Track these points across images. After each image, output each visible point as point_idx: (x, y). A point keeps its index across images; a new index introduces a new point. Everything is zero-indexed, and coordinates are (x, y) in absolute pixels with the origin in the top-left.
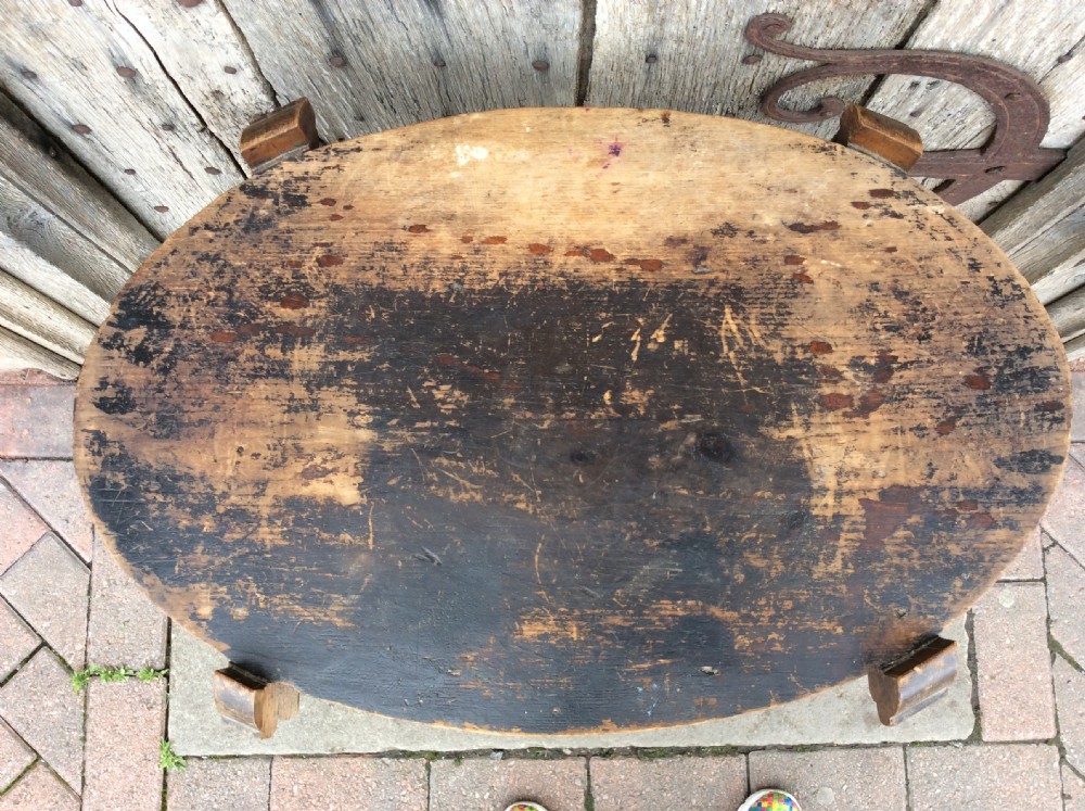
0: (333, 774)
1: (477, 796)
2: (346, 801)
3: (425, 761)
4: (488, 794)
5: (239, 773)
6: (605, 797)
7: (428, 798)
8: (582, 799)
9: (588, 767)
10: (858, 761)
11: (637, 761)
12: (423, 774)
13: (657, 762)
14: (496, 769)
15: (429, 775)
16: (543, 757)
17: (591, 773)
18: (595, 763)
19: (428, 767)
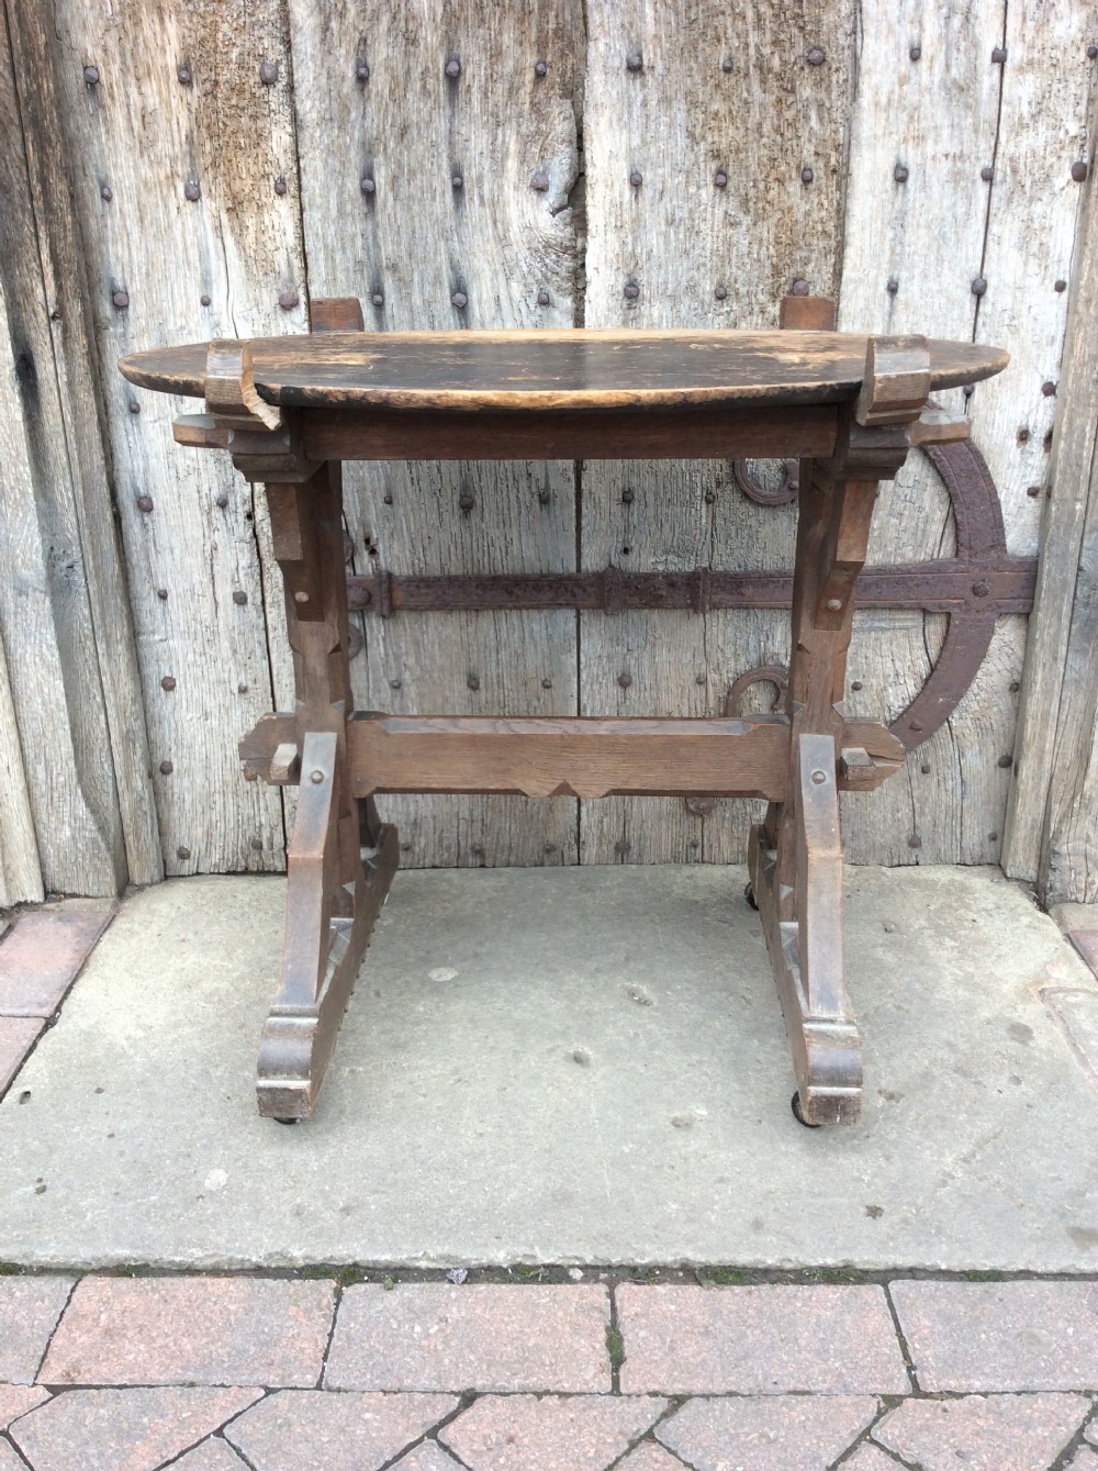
0: (174, 1297)
1: (418, 1329)
2: (187, 1334)
3: (334, 1284)
4: (436, 1327)
5: (18, 1294)
6: (642, 1334)
7: (331, 1335)
8: (603, 1336)
9: (611, 1296)
10: (1079, 1296)
11: (697, 1288)
12: (330, 1299)
13: (732, 1291)
14: (453, 1295)
15: (337, 1304)
16: (533, 1280)
17: (618, 1304)
18: (625, 1290)
19: (338, 1294)
